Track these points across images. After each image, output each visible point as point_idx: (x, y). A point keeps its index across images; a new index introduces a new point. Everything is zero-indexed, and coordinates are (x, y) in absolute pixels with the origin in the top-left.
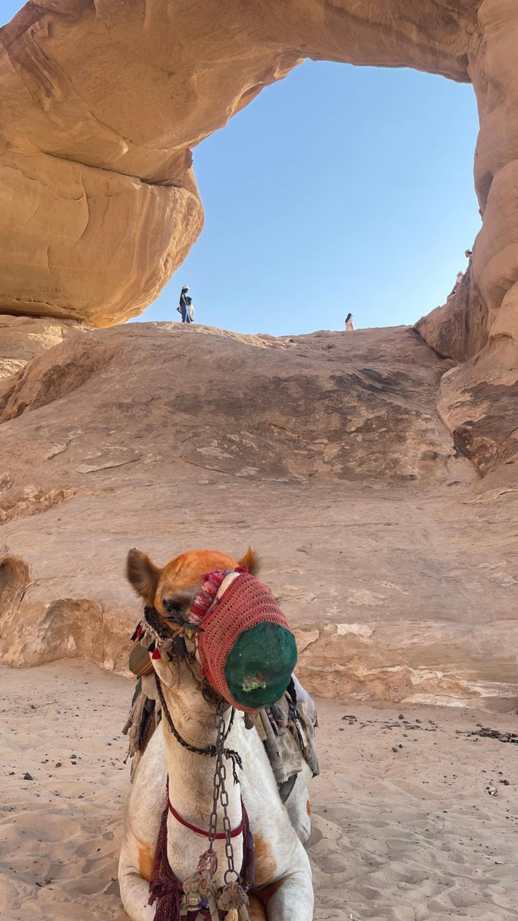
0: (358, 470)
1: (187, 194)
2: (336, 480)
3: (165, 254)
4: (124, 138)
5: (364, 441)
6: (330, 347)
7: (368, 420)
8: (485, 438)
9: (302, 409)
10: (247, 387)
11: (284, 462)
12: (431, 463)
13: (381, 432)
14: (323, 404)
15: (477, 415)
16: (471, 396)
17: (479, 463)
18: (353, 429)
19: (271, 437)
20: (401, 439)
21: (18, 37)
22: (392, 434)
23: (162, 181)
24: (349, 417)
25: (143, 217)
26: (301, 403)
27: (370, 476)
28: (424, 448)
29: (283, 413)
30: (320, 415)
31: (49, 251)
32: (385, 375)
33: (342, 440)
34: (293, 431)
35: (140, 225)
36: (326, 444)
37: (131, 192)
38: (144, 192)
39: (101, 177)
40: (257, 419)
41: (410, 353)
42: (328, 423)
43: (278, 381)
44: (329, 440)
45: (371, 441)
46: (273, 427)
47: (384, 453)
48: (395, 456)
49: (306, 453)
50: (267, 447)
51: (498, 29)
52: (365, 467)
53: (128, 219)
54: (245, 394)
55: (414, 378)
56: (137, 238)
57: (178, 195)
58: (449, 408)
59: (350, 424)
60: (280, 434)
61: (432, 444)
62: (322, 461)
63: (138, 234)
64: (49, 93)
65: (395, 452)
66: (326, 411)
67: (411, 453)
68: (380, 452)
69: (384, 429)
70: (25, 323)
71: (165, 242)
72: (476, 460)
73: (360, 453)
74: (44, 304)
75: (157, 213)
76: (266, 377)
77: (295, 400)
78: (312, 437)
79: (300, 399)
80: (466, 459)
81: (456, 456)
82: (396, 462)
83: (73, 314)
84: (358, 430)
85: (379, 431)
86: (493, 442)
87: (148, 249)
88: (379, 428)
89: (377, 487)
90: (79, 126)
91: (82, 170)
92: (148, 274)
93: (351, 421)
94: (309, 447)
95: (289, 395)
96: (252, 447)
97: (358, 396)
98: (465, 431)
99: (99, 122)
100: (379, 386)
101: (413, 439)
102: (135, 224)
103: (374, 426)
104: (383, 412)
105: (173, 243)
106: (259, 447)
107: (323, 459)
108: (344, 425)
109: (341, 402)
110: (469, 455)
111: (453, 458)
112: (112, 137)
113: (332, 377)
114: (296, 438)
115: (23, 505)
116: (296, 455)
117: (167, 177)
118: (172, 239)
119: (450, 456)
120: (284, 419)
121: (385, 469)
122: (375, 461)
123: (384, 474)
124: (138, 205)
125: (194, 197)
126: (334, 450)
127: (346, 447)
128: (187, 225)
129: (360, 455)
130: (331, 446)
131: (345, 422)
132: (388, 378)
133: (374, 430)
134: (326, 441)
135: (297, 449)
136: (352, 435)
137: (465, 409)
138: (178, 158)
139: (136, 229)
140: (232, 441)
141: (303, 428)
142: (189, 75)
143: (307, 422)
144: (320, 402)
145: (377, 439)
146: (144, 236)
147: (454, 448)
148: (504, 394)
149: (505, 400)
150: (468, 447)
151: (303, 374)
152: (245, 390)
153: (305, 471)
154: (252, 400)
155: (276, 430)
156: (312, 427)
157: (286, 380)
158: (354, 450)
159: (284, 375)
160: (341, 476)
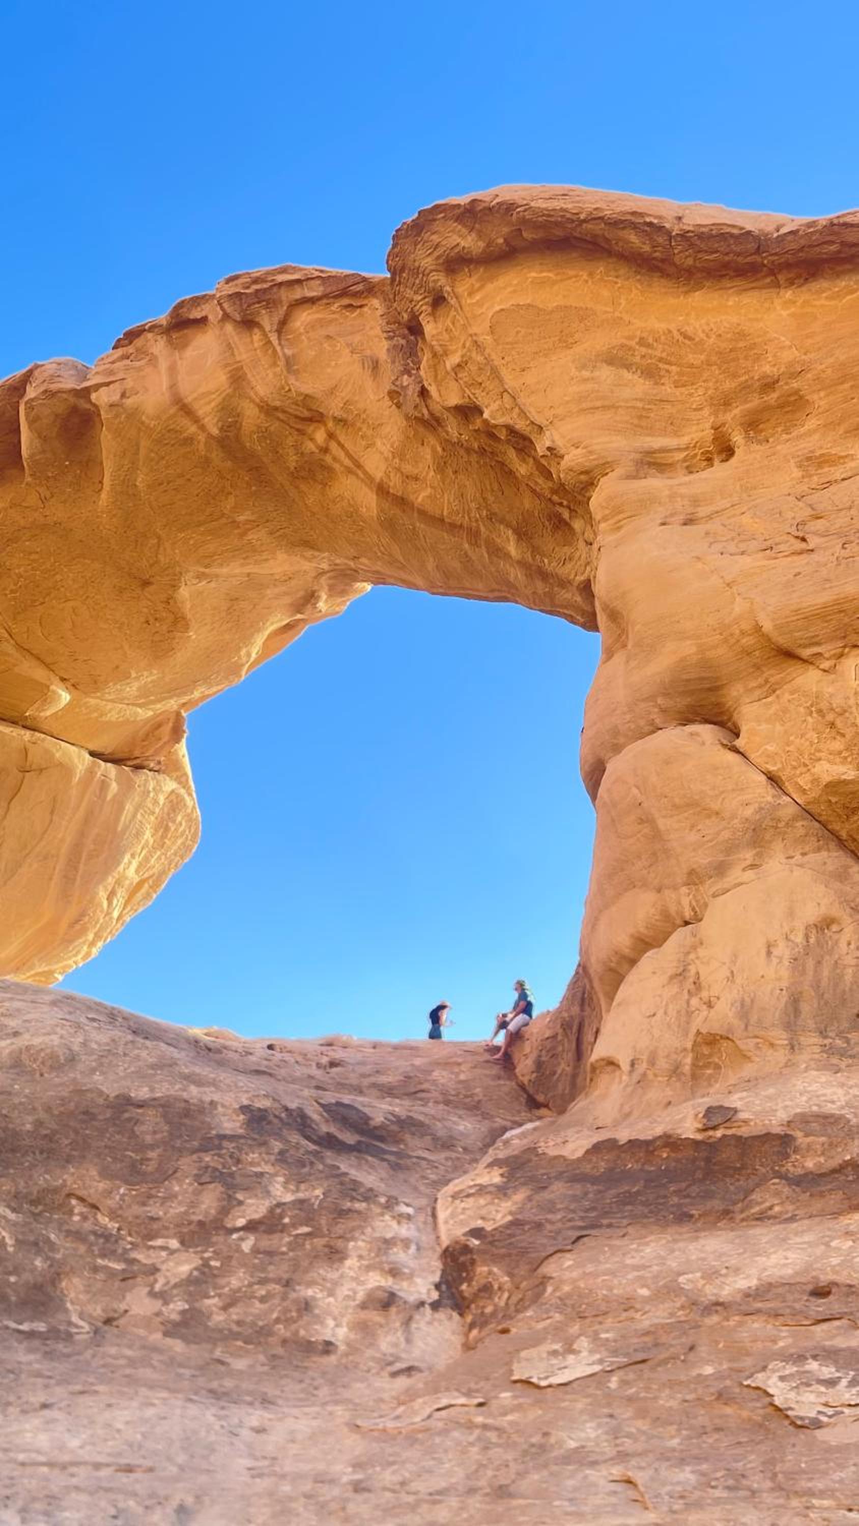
0: (219, 1318)
1: (169, 785)
2: (156, 1337)
3: (110, 880)
4: (63, 680)
5: (256, 1251)
6: (333, 1064)
7: (279, 1205)
8: (495, 1270)
9: (150, 1167)
10: (48, 1109)
11: (64, 1284)
12: (376, 1317)
13: (297, 1235)
14: (200, 1160)
15: (499, 1216)
16: (502, 1175)
17: (472, 1326)
18: (241, 1222)
19: (61, 1224)
20: (335, 1255)
22: (319, 1242)
23: (129, 759)
24: (240, 1196)
25: (81, 814)
26: (152, 1154)
27: (235, 1336)
28: (376, 1280)
29: (105, 1173)
30: (182, 1187)
32: (378, 1119)
33: (210, 1244)
34: (113, 1215)
35: (74, 826)
36: (172, 1252)
38: (91, 773)
39: (16, 739)
40: (42, 1179)
41: (478, 1090)
42: (193, 1205)
43: (125, 1102)
44: (182, 1243)
45: (270, 1253)
46: (74, 1202)
47: (288, 1284)
48: (310, 1292)
49: (118, 1266)
50: (38, 1245)
51: (619, 528)
52: (235, 1313)
53: (52, 813)
54: (39, 1124)
55: (441, 1133)
57: (151, 785)
58: (453, 1197)
59: (236, 1212)
60: (85, 1218)
61: (394, 1272)
62: (147, 1289)
63: (68, 841)
65: (311, 1284)
66: (197, 1177)
67: (344, 1290)
68: (278, 1281)
69: (305, 1229)
71: (114, 860)
72: (469, 1318)
73: (237, 1280)
75: (107, 809)
76: (101, 1093)
77: (143, 1148)
78: (148, 1230)
79: (152, 1147)
80: (455, 1315)
81: (435, 1306)
82: (306, 1306)
84: (251, 1227)
85: (294, 1233)
86: (506, 1278)
87: (82, 867)
88: (294, 1226)
89: (239, 1364)
92: (72, 912)
93: (241, 1203)
94: (134, 1255)
95: (133, 1135)
97: (281, 1153)
98: (466, 1249)
99: (19, 647)
100: (350, 1138)
101: (360, 1257)
102: (64, 823)
103: (287, 1220)
104: (318, 1192)
105: (130, 863)
106: (19, 1243)
107: (152, 1286)
108: (225, 1211)
109: (238, 1161)
110: (460, 1305)
111: (428, 1309)
112: (39, 674)
113: (244, 1109)
114: (114, 1232)
116: (96, 1269)
117: (137, 753)
118: (127, 857)
119: (422, 1304)
120: (102, 1186)
121: (277, 1321)
122: (263, 1300)
123: (270, 1333)
124: (74, 793)
125: (182, 791)
126: (183, 1266)
127: (213, 1263)
128: (163, 837)
129: (235, 1282)
130: (183, 1256)
131: (229, 1204)
132: (382, 1127)
133: (284, 1229)
134: (174, 1244)
135: (103, 1256)
136: (235, 1236)
137: (482, 1201)
138: (159, 726)
139: (66, 833)
141: (137, 1210)
142: (175, 587)
143: (150, 1197)
144: (195, 1157)
145: (284, 1249)
146: (78, 845)
147: (437, 1287)
148: (559, 1176)
149: (558, 1189)
150: (464, 1287)
151: (185, 1095)
152: (42, 1115)
153: (98, 1311)
154: (49, 1138)
155: (79, 1208)
156: (155, 1210)
157: (141, 1105)
158: (226, 1269)
159: (142, 1093)
160: (172, 1329)
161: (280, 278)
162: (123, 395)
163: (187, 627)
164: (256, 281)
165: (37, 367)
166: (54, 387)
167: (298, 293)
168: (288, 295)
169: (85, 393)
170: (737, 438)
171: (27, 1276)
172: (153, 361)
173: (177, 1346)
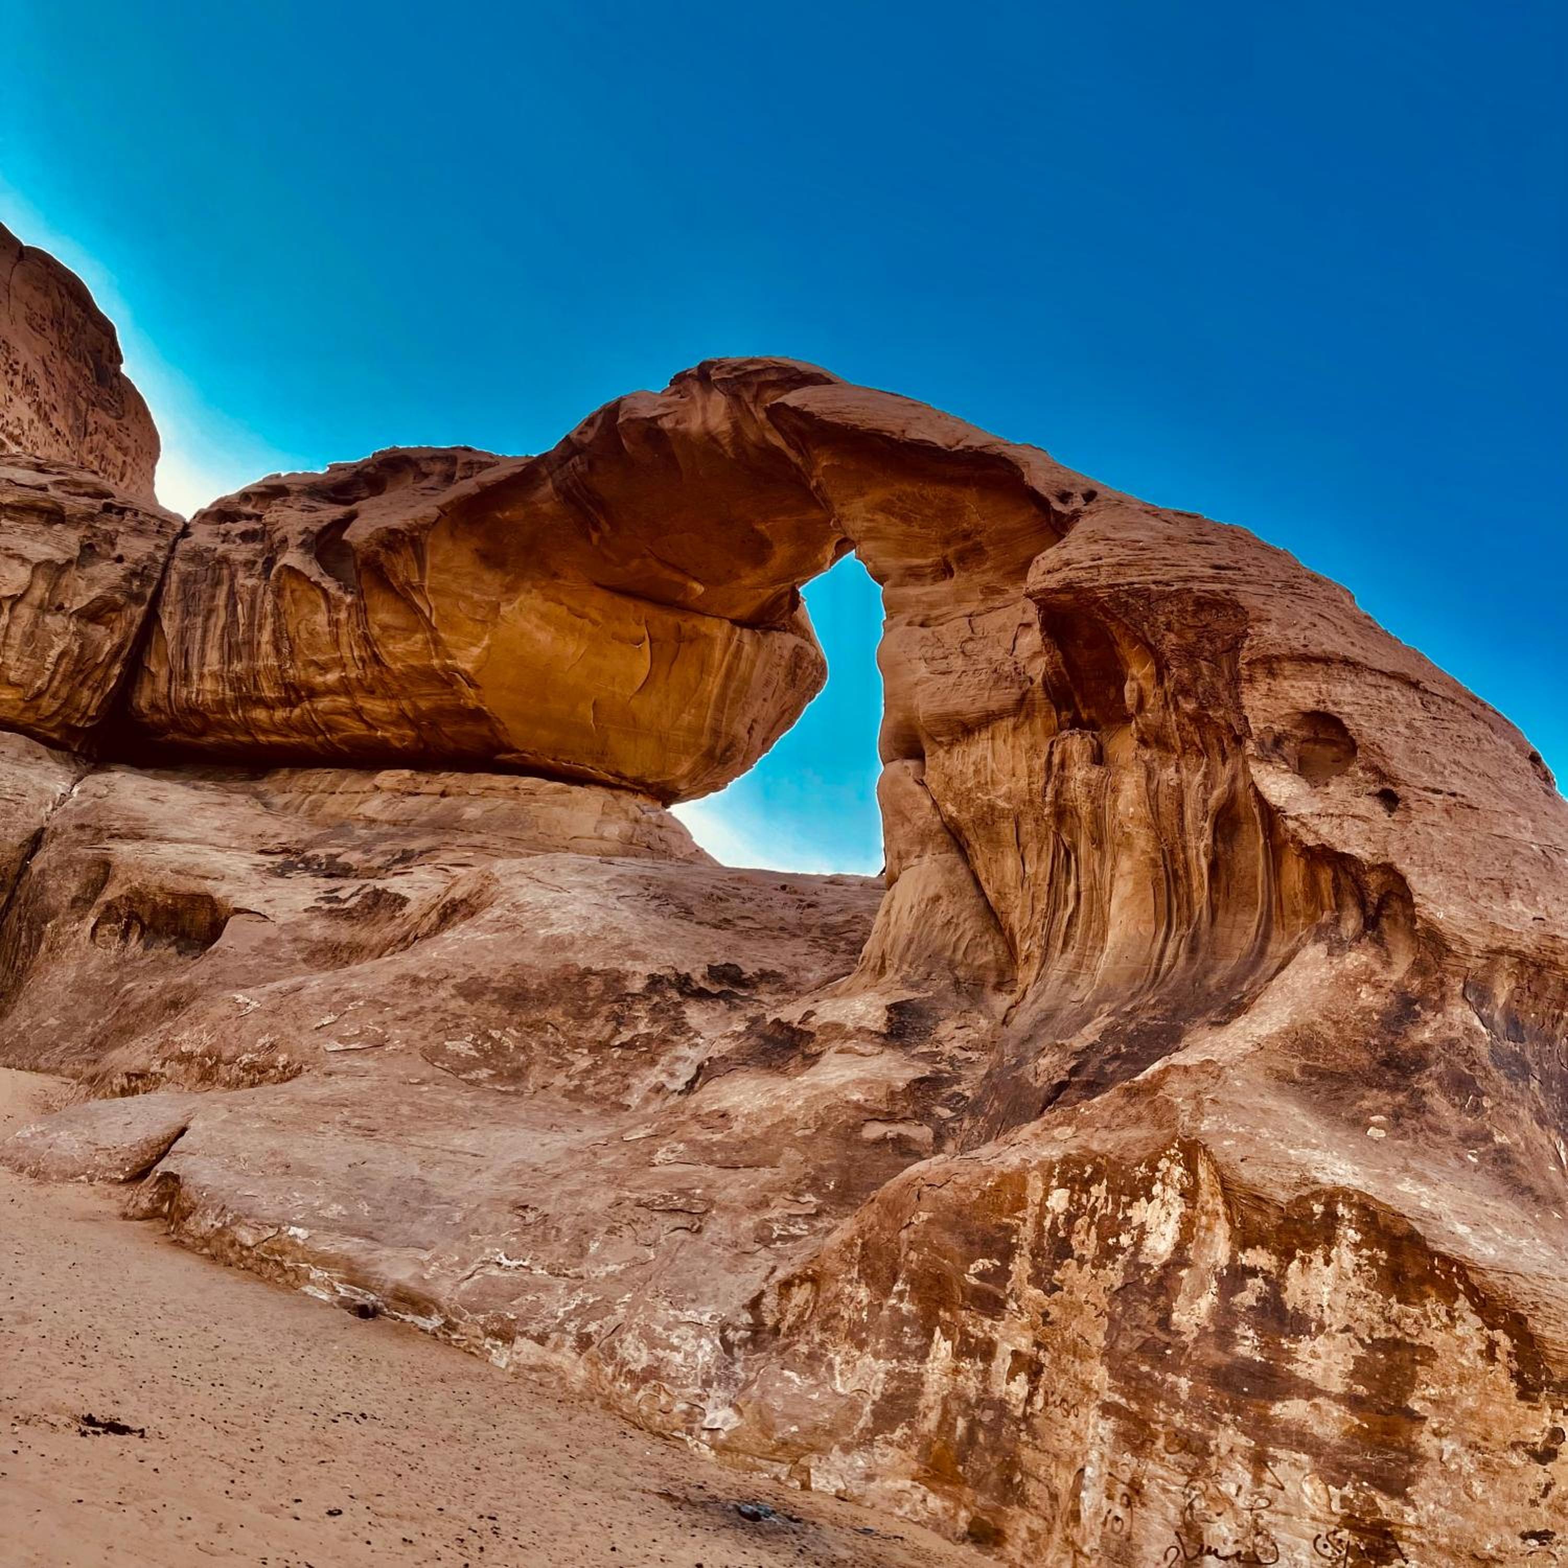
0: (589, 1090)
1: (790, 640)
2: (559, 1097)
3: (747, 720)
4: (696, 579)
5: (619, 1058)
7: (638, 1035)
9: (587, 1010)
10: (547, 976)
11: (531, 1068)
12: (653, 1095)
13: (640, 1052)
14: (612, 1008)
16: (746, 1027)
18: (618, 1043)
19: (539, 1038)
20: (653, 1063)
21: (560, 466)
22: (649, 1056)
23: (760, 624)
24: (622, 1029)
25: (723, 669)
26: (590, 1003)
27: (592, 1099)
28: (662, 1078)
29: (565, 1014)
30: (598, 1022)
31: (595, 704)
32: (751, 973)
33: (600, 1053)
34: (564, 1035)
35: (719, 680)
36: (583, 1056)
37: (709, 640)
38: (729, 640)
39: (671, 619)
40: (535, 1015)
42: (600, 1032)
43: (586, 973)
44: (588, 1051)
45: (624, 1060)
46: (548, 1027)
47: (625, 1076)
48: (633, 1081)
49: (557, 1061)
52: (598, 1088)
53: (702, 673)
54: (540, 985)
56: (713, 698)
57: (778, 642)
59: (617, 1037)
60: (551, 1035)
61: (672, 1074)
62: (566, 1073)
63: (715, 691)
64: (596, 528)
65: (636, 1076)
66: (607, 1017)
67: (647, 1081)
68: (622, 1074)
69: (645, 1049)
70: (558, 792)
71: (749, 705)
73: (604, 1073)
74: (588, 767)
75: (743, 666)
76: (577, 967)
77: (588, 999)
78: (575, 1044)
79: (592, 999)
81: (680, 1092)
82: (628, 1087)
83: (624, 783)
84: (621, 1045)
85: (639, 1050)
87: (726, 711)
88: (640, 1046)
89: (586, 1112)
90: (635, 563)
91: (646, 610)
92: (723, 743)
93: (622, 1032)
94: (567, 1056)
95: (585, 992)
96: (508, 1048)
99: (659, 560)
100: (718, 989)
101: (663, 1065)
102: (711, 680)
103: (638, 1043)
104: (660, 1029)
106: (516, 1047)
107: (568, 1072)
108: (612, 1037)
109: (631, 1009)
111: (676, 1094)
112: (678, 577)
113: (651, 976)
114: (562, 1043)
115: (272, 1072)
116: (547, 1062)
117: (766, 618)
118: (760, 702)
119: (675, 1091)
120: (563, 1019)
121: (614, 1093)
122: (612, 1082)
123: (608, 1099)
124: (717, 654)
125: (805, 644)
126: (584, 1063)
127: (598, 1063)
128: (794, 679)
130: (587, 1058)
131: (616, 1032)
132: (750, 978)
133: (635, 1048)
134: (585, 1051)
135: (553, 1055)
136: (613, 1049)
137: (728, 1041)
138: (782, 596)
139: (713, 685)
140: (490, 1037)
141: (574, 1033)
143: (582, 1026)
144: (611, 1005)
145: (631, 1058)
146: (722, 696)
147: (687, 1083)
148: (757, 1033)
149: (752, 1039)
151: (622, 967)
152: (544, 980)
153: (541, 1082)
154: (544, 993)
155: (550, 1029)
156: (582, 1034)
157: (596, 974)
158: (603, 1066)
159: (598, 966)
160: (567, 1094)
161: (751, 368)
162: (677, 422)
163: (770, 546)
164: (735, 369)
165: (621, 399)
166: (633, 416)
167: (763, 378)
168: (755, 379)
169: (654, 419)
170: (954, 566)
171: (515, 1064)
172: (693, 399)
173: (566, 1101)
